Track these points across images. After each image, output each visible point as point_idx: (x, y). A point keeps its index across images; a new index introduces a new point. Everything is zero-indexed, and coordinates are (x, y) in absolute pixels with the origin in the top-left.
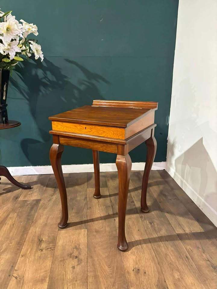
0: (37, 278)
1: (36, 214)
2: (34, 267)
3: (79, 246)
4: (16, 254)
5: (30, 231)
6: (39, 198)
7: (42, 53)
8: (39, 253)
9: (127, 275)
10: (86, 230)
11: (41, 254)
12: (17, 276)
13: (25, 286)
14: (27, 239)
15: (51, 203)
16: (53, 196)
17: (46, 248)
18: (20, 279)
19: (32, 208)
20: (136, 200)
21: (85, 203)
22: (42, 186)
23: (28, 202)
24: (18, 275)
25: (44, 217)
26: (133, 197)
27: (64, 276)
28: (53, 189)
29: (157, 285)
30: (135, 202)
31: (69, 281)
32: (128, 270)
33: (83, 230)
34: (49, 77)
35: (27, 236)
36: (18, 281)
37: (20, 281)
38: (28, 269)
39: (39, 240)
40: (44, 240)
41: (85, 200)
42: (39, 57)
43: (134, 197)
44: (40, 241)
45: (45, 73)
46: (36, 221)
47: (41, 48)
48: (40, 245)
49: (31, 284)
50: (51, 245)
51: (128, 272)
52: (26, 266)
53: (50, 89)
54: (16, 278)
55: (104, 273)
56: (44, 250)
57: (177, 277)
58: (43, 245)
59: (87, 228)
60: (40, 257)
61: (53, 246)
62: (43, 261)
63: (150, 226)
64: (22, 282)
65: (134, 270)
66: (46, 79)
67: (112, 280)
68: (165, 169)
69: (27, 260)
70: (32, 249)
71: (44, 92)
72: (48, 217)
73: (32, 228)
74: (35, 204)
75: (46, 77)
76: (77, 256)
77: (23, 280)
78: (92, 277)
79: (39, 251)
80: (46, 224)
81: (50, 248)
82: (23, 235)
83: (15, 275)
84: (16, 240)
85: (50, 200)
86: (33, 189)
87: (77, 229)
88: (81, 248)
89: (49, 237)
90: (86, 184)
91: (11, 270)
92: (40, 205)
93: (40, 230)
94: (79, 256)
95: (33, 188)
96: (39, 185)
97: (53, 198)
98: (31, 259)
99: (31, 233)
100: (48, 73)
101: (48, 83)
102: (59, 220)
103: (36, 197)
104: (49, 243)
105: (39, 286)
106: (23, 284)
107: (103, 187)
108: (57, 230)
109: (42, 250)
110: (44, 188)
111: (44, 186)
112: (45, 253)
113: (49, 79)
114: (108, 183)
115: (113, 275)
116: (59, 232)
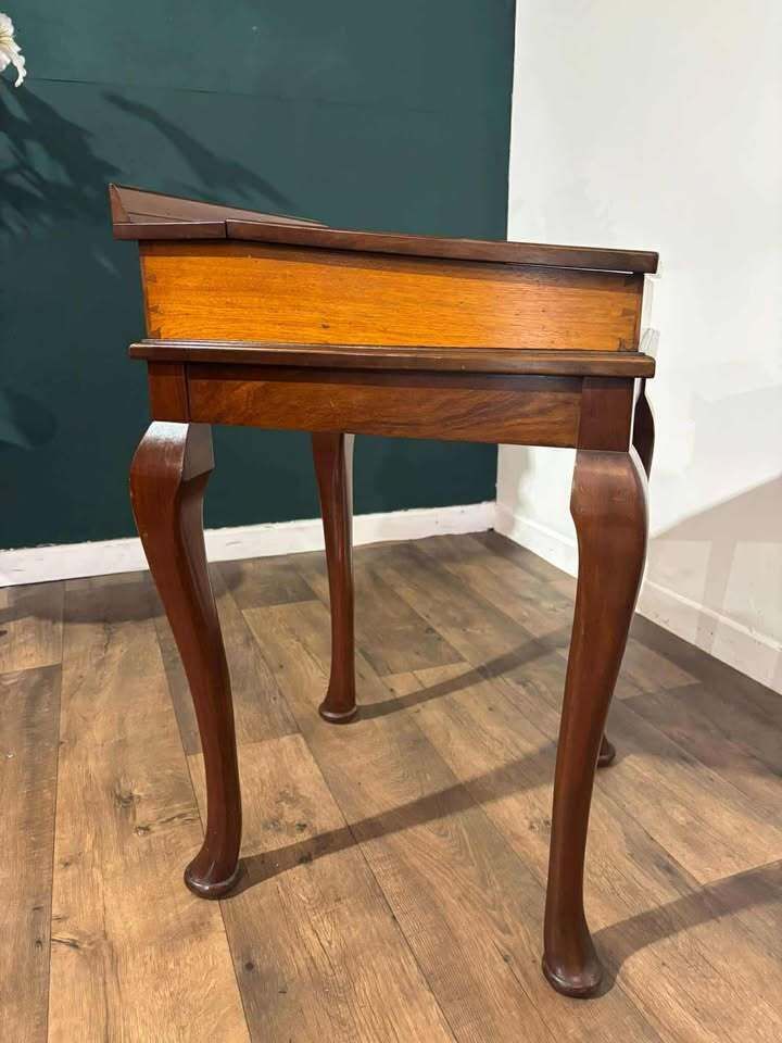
0: (168, 923)
1: (63, 716)
2: (139, 889)
3: (295, 788)
4: (35, 863)
5: (62, 775)
6: (49, 663)
7: (19, 49)
8: (140, 839)
9: (514, 845)
10: (299, 736)
11: (149, 841)
12: (76, 938)
13: (130, 964)
14: (61, 801)
15: (111, 674)
16: (109, 651)
17: (164, 820)
18: (90, 944)
19: (33, 700)
20: (439, 625)
21: (256, 654)
22: (43, 623)
23: (6, 680)
24: (78, 933)
25: (102, 718)
26: (423, 616)
27: (282, 893)
28: (99, 627)
29: (632, 856)
30: (438, 630)
31: (308, 906)
32: (514, 831)
33: (288, 737)
34: (37, 169)
35: (55, 792)
36: (88, 954)
37: (95, 953)
38: (111, 902)
39: (119, 798)
40: (139, 797)
41: (249, 645)
42: (9, 61)
43: (427, 616)
44: (126, 802)
45: (22, 148)
46: (74, 740)
47: (10, 30)
48: (127, 813)
49: (151, 951)
50: (177, 805)
51: (519, 838)
52: (101, 896)
53: (46, 219)
54: (74, 945)
55: (431, 857)
56: (153, 828)
57: (682, 818)
58: (144, 813)
59: (299, 731)
60: (150, 853)
61: (187, 807)
62: (168, 865)
63: (523, 691)
64: (105, 951)
65: (532, 827)
66: (27, 173)
67: (472, 870)
68: (492, 530)
69: (97, 873)
70: (98, 834)
71: (17, 230)
72: (122, 720)
73: (66, 763)
74: (39, 687)
75: (24, 166)
76: (304, 822)
77: (111, 946)
78: (394, 875)
79: (135, 835)
80: (122, 744)
81: (180, 816)
82: (33, 794)
83: (66, 936)
84: (11, 813)
85: (101, 664)
86: (7, 635)
87: (261, 741)
88: (308, 796)
89: (156, 780)
90: (228, 595)
91: (34, 924)
92: (65, 683)
93: (102, 764)
94: (312, 821)
95: (5, 632)
96: (30, 619)
97: (110, 656)
98: (109, 866)
99: (71, 780)
100: (33, 147)
101: (39, 194)
102: (173, 721)
103: (34, 660)
104: (168, 802)
105: (190, 952)
106: (115, 960)
107: (301, 600)
108: (180, 754)
109: (147, 829)
110: (55, 626)
111: (54, 622)
112: (165, 837)
113: (37, 174)
114: (313, 587)
115: (468, 855)
116: (194, 760)
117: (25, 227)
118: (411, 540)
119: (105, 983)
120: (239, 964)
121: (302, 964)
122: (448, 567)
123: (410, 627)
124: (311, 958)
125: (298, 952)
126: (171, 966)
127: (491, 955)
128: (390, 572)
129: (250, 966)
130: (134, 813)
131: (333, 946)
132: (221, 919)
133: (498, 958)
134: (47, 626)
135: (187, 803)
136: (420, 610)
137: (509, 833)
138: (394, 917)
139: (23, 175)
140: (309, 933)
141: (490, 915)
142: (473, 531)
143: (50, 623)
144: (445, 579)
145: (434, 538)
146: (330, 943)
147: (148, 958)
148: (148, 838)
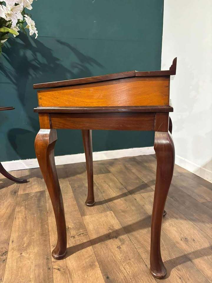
0: (83, 264)
1: (47, 205)
3: (113, 226)
4: (45, 245)
5: (49, 221)
6: (42, 190)
7: (36, 29)
9: (178, 245)
10: (112, 211)
11: (75, 241)
12: (59, 268)
13: (75, 276)
14: (50, 229)
17: (78, 234)
18: (63, 269)
19: (39, 200)
20: (146, 181)
21: (96, 188)
22: (39, 179)
23: (31, 194)
24: (60, 266)
26: (141, 178)
27: (114, 257)
31: (121, 261)
33: (108, 212)
34: (39, 60)
35: (48, 226)
36: (63, 272)
37: (65, 272)
40: (71, 228)
42: (34, 32)
43: (142, 178)
44: (67, 229)
45: (36, 55)
46: (51, 211)
47: (34, 24)
48: (68, 232)
49: (80, 272)
50: (81, 231)
51: (178, 243)
53: (41, 73)
54: (59, 270)
56: (76, 237)
58: (73, 232)
59: (112, 210)
60: (76, 244)
62: (81, 247)
63: (172, 200)
64: (68, 272)
65: (181, 240)
66: (36, 61)
71: (34, 76)
73: (50, 218)
74: (40, 196)
75: (36, 59)
76: (117, 236)
77: (69, 270)
78: (144, 253)
79: (71, 238)
81: (83, 234)
82: (42, 226)
83: (56, 267)
84: (37, 231)
86: (30, 182)
87: (101, 213)
88: (117, 228)
89: (75, 223)
91: (47, 263)
92: (47, 195)
94: (119, 236)
95: (29, 181)
96: (35, 178)
99: (52, 223)
100: (39, 55)
101: (39, 66)
102: (77, 206)
103: (38, 189)
104: (79, 229)
105: (91, 273)
106: (70, 275)
107: (106, 173)
108: (80, 216)
109: (74, 237)
110: (42, 180)
111: (42, 178)
112: (79, 239)
113: (39, 61)
114: (109, 170)
115: (164, 247)
116: (84, 218)
117: (35, 75)
118: (134, 157)
119: (69, 281)
120: (105, 277)
121: (122, 278)
122: (146, 164)
123: (138, 181)
124: (125, 276)
125: (120, 274)
126: (86, 277)
127: (176, 277)
128: (129, 165)
129: (108, 278)
130: (70, 232)
131: (130, 273)
132: (98, 263)
133: (178, 278)
134: (40, 180)
135: (84, 230)
136: (139, 176)
137: (175, 241)
138: (146, 265)
139: (35, 61)
140: (123, 268)
141: (173, 265)
142: (151, 154)
143: (40, 179)
144: (145, 168)
145: (140, 156)
146: (129, 272)
147: (79, 274)
148: (74, 240)
